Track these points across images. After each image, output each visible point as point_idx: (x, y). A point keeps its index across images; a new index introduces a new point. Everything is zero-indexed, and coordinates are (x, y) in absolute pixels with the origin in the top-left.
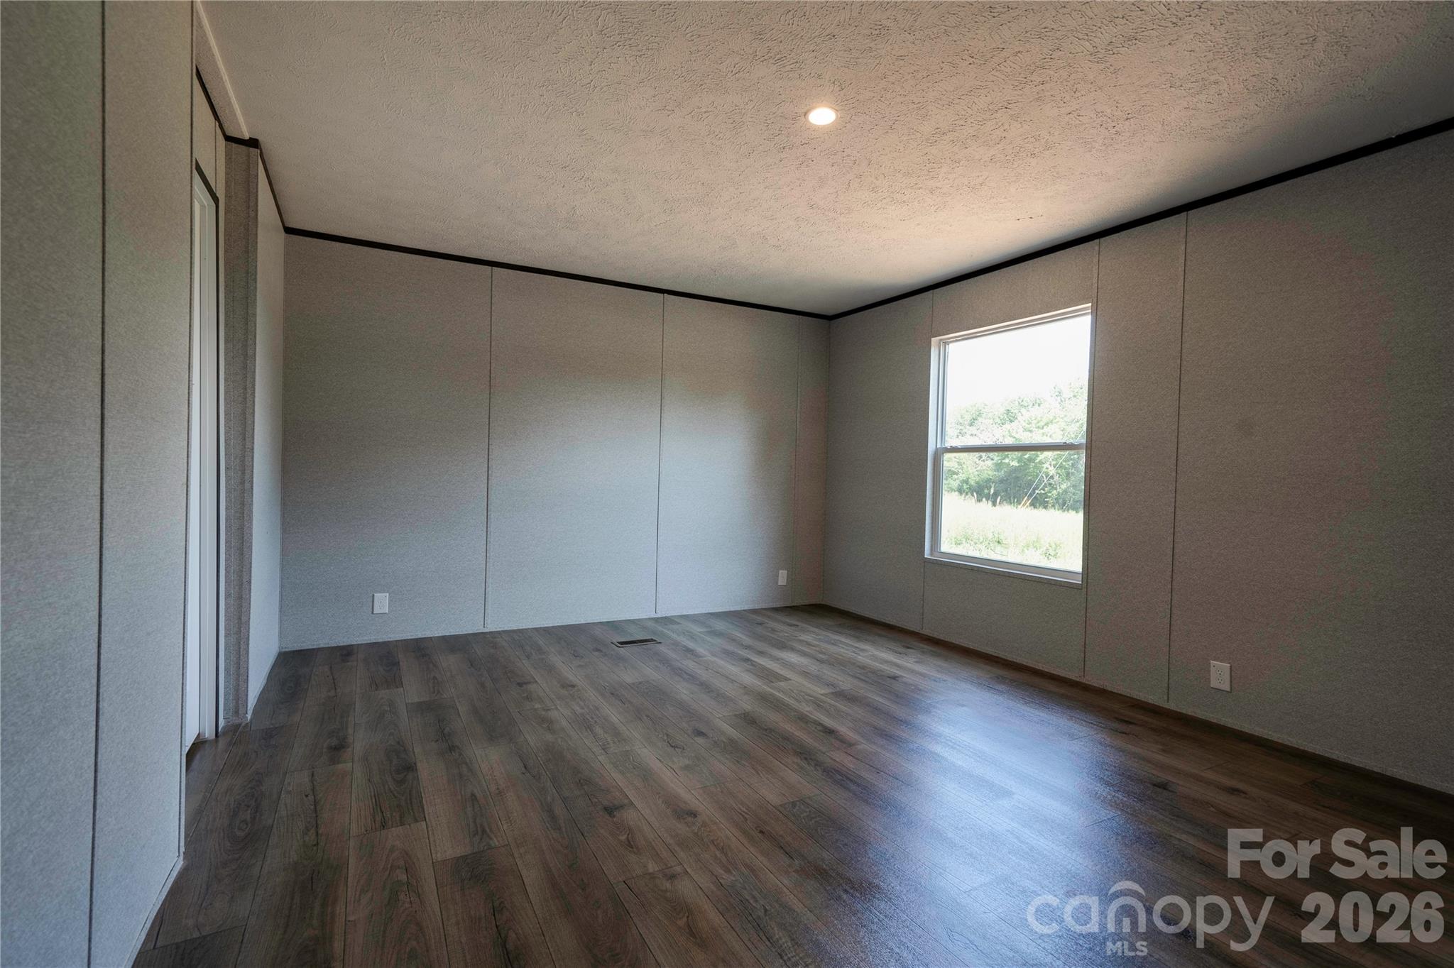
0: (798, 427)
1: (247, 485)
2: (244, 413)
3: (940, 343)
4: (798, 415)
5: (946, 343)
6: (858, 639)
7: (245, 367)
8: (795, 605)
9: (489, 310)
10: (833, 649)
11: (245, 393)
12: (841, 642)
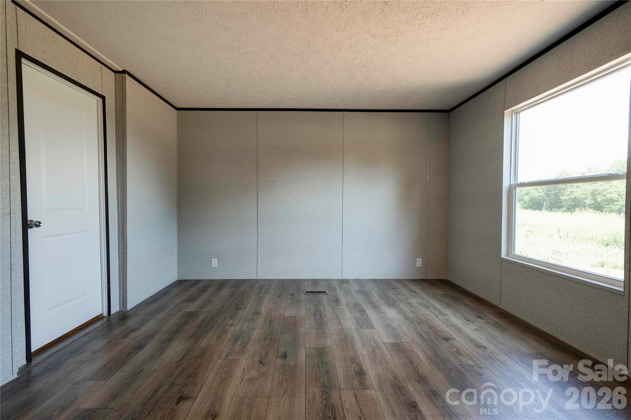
0: (428, 177)
1: (125, 213)
2: (123, 184)
3: (512, 114)
4: (428, 170)
5: (517, 113)
6: (448, 306)
7: (123, 165)
8: (428, 278)
9: (256, 131)
10: (424, 311)
11: (123, 175)
12: (434, 307)
